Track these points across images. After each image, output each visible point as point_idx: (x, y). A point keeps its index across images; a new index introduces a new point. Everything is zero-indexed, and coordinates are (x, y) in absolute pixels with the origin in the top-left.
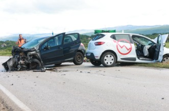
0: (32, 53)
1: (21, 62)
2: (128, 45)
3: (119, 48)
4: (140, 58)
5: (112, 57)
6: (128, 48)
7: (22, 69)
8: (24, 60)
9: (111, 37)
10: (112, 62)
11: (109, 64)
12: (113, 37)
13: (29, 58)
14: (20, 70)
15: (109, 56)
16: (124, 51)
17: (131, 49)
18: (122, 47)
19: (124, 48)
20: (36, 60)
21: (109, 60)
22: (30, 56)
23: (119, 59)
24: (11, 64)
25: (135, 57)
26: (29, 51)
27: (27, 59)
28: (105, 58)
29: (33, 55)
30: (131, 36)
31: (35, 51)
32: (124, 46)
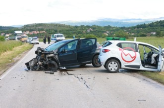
0: (50, 55)
4: (146, 66)
5: (116, 64)
6: (133, 56)
7: (40, 69)
8: (42, 62)
9: (117, 45)
10: (116, 68)
11: (113, 70)
12: (120, 45)
13: (47, 60)
14: (38, 70)
15: (113, 62)
17: (135, 57)
18: (126, 55)
19: (129, 55)
20: (53, 62)
21: (113, 66)
22: (48, 58)
23: (123, 66)
24: (32, 64)
25: (139, 65)
26: (47, 54)
27: (45, 61)
28: (110, 64)
29: (52, 57)
30: (137, 44)
31: (53, 53)
32: (129, 54)
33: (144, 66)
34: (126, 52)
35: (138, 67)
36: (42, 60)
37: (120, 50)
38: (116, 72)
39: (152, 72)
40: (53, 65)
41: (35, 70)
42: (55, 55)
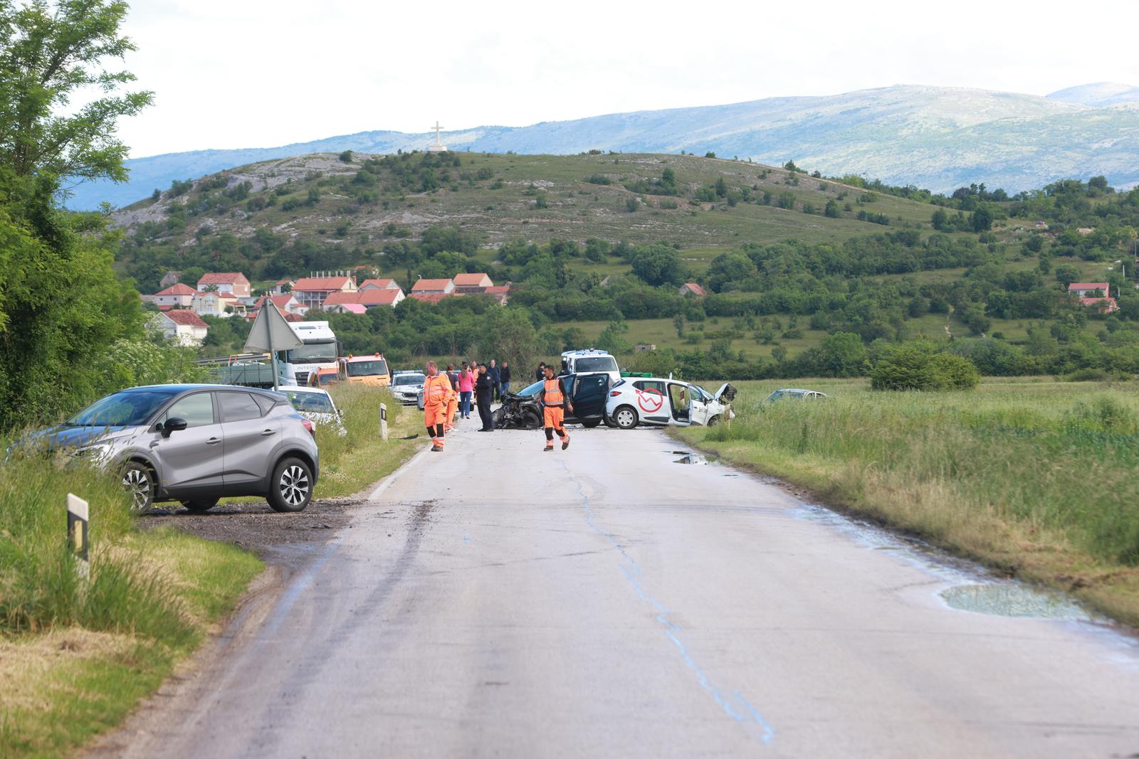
0: (526, 403)
1: (509, 416)
2: (657, 398)
3: (642, 400)
4: (679, 419)
5: (631, 415)
6: (657, 403)
7: (509, 427)
8: (513, 414)
9: (634, 385)
10: (631, 422)
11: (625, 425)
12: (637, 385)
13: (522, 411)
14: (506, 428)
15: (625, 412)
16: (650, 406)
17: (660, 405)
18: (647, 401)
19: (650, 401)
20: (531, 414)
21: (625, 418)
22: (524, 407)
23: (641, 419)
25: (667, 416)
26: (522, 400)
27: (518, 412)
28: (620, 415)
29: (529, 406)
30: (666, 385)
31: (532, 399)
32: (651, 399)
33: (676, 418)
34: (646, 395)
35: (666, 419)
36: (512, 411)
37: (637, 392)
38: (632, 427)
39: (679, 426)
40: (532, 420)
41: (501, 428)
42: (536, 402)
